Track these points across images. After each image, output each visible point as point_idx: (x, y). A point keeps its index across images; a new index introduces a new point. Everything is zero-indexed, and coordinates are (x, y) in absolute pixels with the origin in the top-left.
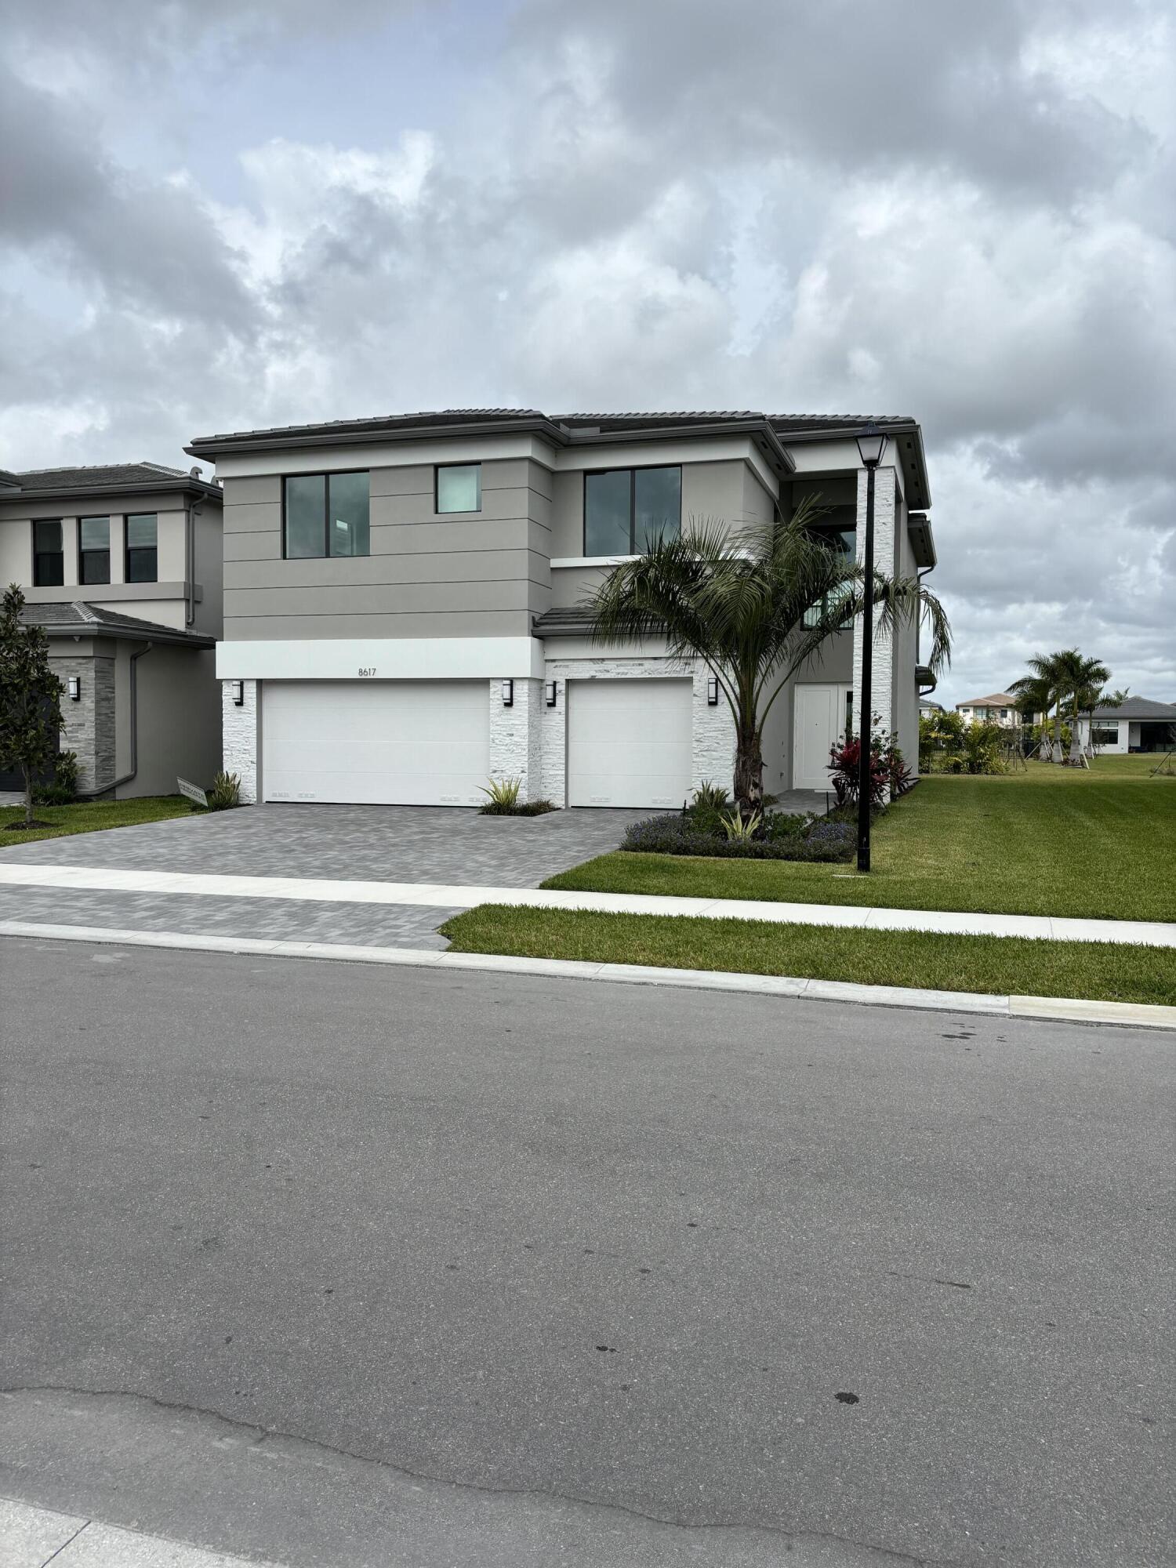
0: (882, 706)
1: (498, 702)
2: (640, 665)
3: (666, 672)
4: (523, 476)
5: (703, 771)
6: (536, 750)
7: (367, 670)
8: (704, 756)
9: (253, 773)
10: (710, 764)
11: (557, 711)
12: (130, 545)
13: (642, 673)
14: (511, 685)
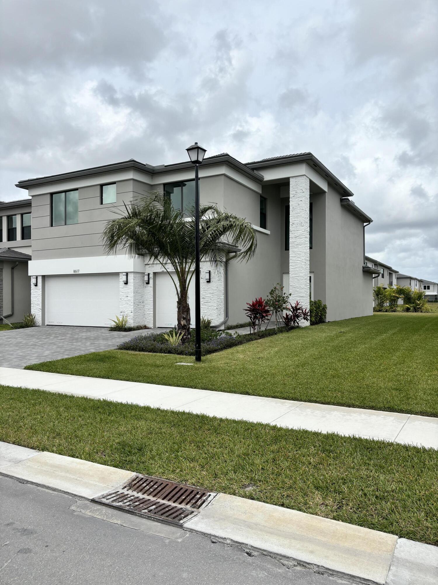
1: (123, 283)
4: (130, 187)
6: (139, 303)
7: (77, 271)
9: (40, 313)
11: (150, 286)
12: (24, 225)
14: (127, 275)
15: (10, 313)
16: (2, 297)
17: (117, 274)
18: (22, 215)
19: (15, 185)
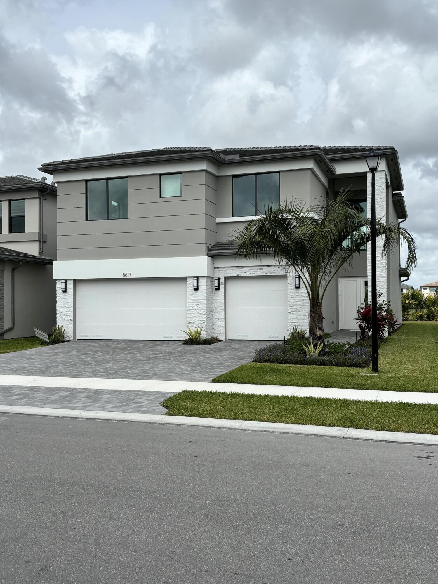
0: (383, 288)
1: (191, 288)
2: (261, 269)
3: (274, 273)
4: (202, 179)
5: (294, 321)
6: (210, 311)
7: (127, 274)
8: (294, 314)
9: (71, 325)
10: (297, 318)
11: (220, 292)
12: (12, 215)
13: (262, 273)
14: (198, 280)
15: (10, 326)
16: (3, 306)
17: (184, 279)
18: (10, 201)
19: (38, 168)
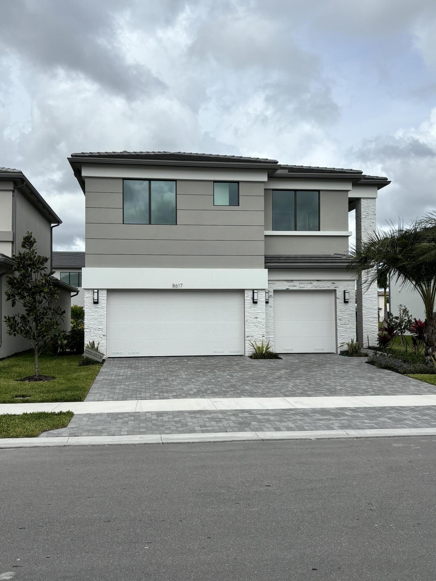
1: (249, 301)
2: (311, 283)
3: (323, 287)
4: (260, 191)
5: (343, 334)
7: (178, 285)
8: (343, 327)
9: (104, 341)
10: (346, 331)
11: (269, 305)
13: (312, 287)
19: (68, 158)
